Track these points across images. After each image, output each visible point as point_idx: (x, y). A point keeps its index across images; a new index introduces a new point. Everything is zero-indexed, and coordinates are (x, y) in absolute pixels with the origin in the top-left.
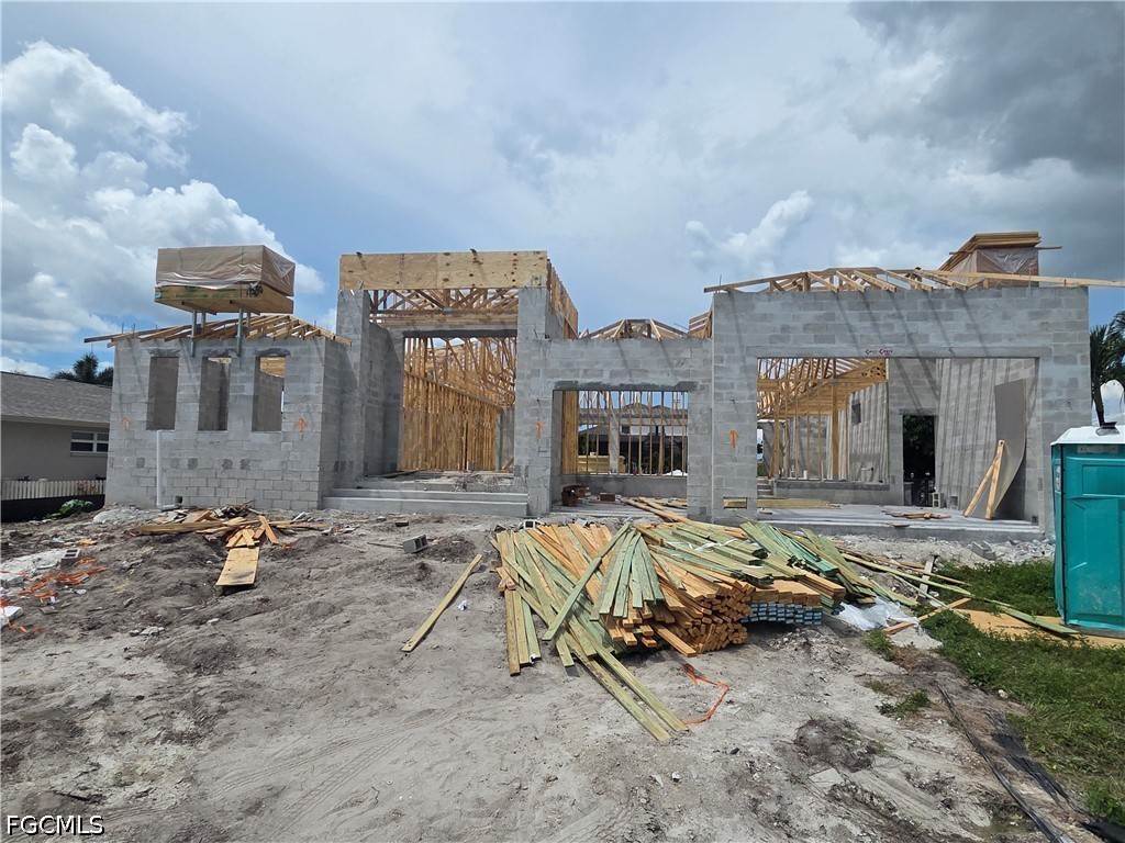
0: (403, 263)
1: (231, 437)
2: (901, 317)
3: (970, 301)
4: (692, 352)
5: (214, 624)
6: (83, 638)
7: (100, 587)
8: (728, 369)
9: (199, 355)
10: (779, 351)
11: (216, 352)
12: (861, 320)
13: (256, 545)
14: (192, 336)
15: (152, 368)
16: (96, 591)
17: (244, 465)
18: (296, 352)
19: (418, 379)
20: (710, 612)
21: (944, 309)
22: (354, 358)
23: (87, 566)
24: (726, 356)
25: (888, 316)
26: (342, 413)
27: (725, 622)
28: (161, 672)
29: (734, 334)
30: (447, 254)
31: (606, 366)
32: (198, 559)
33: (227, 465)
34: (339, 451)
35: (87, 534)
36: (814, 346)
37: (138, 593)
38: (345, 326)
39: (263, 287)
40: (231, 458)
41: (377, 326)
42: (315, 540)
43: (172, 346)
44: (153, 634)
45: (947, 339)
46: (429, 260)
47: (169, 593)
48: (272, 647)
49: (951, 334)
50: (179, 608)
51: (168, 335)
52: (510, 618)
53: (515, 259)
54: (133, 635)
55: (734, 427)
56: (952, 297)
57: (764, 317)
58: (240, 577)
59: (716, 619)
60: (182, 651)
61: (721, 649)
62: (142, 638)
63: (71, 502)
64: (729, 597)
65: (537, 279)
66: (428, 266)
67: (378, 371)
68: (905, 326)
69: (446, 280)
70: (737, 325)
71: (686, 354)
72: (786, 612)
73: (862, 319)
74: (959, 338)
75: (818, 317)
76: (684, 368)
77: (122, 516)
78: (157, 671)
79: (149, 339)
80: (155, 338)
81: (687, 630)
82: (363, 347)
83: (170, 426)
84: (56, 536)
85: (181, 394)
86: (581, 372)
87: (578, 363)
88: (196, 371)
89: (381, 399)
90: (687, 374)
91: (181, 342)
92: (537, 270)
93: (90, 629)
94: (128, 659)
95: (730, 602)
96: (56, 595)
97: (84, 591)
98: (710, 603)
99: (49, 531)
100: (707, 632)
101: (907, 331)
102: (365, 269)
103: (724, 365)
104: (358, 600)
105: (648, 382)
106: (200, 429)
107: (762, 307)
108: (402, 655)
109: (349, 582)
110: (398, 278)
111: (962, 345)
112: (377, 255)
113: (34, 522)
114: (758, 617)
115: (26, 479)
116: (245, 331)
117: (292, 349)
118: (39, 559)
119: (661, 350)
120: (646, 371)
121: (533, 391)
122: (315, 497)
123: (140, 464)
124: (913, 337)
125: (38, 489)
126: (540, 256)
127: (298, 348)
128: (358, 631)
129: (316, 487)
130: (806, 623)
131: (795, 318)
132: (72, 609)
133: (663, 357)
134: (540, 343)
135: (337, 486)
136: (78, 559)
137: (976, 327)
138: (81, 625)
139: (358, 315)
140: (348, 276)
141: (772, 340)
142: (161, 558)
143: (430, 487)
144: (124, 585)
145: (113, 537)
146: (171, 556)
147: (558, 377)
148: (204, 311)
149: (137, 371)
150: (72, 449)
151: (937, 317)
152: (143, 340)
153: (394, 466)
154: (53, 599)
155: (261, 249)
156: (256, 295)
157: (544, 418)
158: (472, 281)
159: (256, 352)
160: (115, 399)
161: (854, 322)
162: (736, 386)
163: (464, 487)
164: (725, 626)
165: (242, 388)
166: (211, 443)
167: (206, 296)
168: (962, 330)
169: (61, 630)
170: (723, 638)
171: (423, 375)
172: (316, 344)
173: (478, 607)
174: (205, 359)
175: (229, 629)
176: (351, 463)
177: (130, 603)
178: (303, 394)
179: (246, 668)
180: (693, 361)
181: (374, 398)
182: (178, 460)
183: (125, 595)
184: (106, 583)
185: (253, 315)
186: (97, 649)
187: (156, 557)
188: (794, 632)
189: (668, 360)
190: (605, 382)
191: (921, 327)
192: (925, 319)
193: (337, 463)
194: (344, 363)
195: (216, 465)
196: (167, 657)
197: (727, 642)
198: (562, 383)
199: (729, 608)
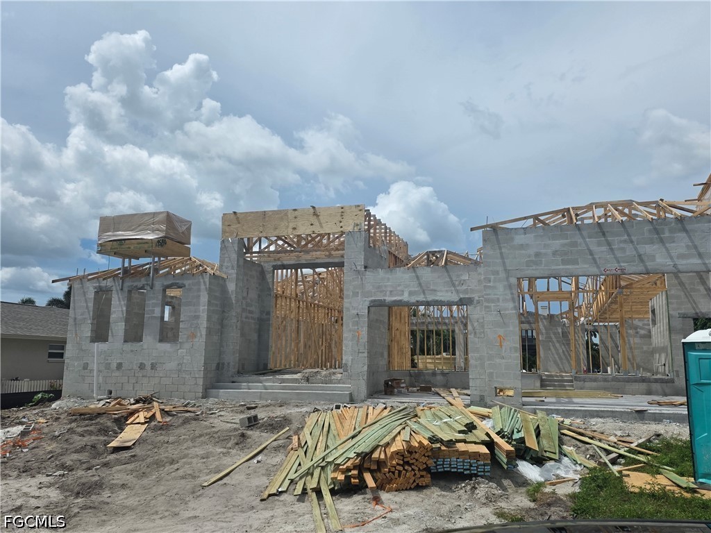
0: (264, 218)
1: (145, 347)
2: (632, 242)
3: (688, 227)
4: (469, 275)
5: (96, 469)
6: (19, 476)
7: (37, 447)
8: (494, 287)
9: (126, 289)
10: (534, 272)
11: (136, 286)
12: (598, 246)
13: (146, 422)
14: (121, 276)
15: (95, 299)
16: (35, 450)
17: (153, 367)
18: (189, 285)
19: (290, 299)
20: (401, 462)
21: (667, 234)
22: (231, 287)
23: (34, 435)
24: (492, 277)
25: (621, 242)
26: (222, 327)
27: (413, 470)
28: (55, 495)
29: (499, 261)
30: (295, 210)
31: (406, 287)
32: (104, 431)
33: (142, 366)
34: (220, 355)
35: (44, 416)
36: (561, 267)
37: (59, 451)
38: (225, 264)
39: (166, 239)
40: (144, 362)
41: (252, 262)
42: (183, 419)
43: (109, 282)
44: (60, 475)
45: (671, 258)
46: (281, 215)
47: (77, 451)
48: (125, 483)
49: (674, 253)
50: (80, 461)
51: (107, 275)
52: (282, 468)
53: (342, 212)
54: (48, 476)
55: (501, 332)
56: (673, 224)
57: (522, 247)
58: (125, 442)
59: (406, 467)
60: (71, 484)
61: (411, 489)
62: (53, 477)
63: (40, 395)
64: (416, 452)
65: (357, 225)
66: (282, 219)
67: (253, 295)
68: (636, 249)
69: (294, 229)
70: (501, 253)
71: (465, 277)
72: (464, 466)
73: (599, 244)
74: (682, 256)
75: (563, 245)
76: (464, 287)
77: (70, 404)
78: (54, 495)
79: (93, 278)
80: (97, 278)
81: (385, 474)
82: (237, 279)
83: (105, 339)
84: (24, 417)
85: (113, 317)
86: (388, 293)
87: (386, 286)
88: (124, 301)
89: (256, 316)
90: (466, 292)
91: (114, 280)
92: (358, 219)
93: (24, 472)
94: (40, 488)
95: (417, 456)
96: (10, 452)
97: (27, 450)
98: (403, 456)
99: (21, 414)
100: (399, 476)
101: (637, 252)
102: (239, 223)
103: (491, 284)
104: (190, 456)
105: (437, 298)
106: (125, 341)
107: (519, 239)
108: (201, 488)
109: (191, 444)
110: (261, 229)
111: (684, 262)
112: (247, 213)
113: (15, 409)
114: (444, 468)
115: (17, 379)
116: (156, 270)
117: (187, 282)
118: (8, 432)
119: (446, 274)
120: (435, 291)
121: (355, 306)
122: (200, 389)
123: (85, 367)
124: (643, 256)
125: (24, 386)
126: (360, 208)
127: (190, 282)
128: (181, 474)
129: (201, 382)
130: (479, 474)
131: (546, 246)
132: (17, 460)
133: (448, 279)
134: (358, 272)
135: (218, 381)
136: (31, 431)
137: (696, 247)
138: (19, 469)
139: (234, 256)
140: (227, 229)
141: (528, 264)
142: (79, 430)
143: (283, 381)
144: (52, 446)
145: (59, 418)
146: (86, 429)
147: (372, 297)
148: (130, 257)
149: (86, 301)
150: (49, 357)
151: (662, 241)
152: (89, 280)
153: (266, 366)
154: (8, 455)
155: (165, 215)
156: (162, 246)
157: (362, 327)
158: (313, 228)
159: (163, 285)
160: (71, 321)
161: (594, 248)
162: (501, 301)
163: (308, 380)
164: (413, 473)
165: (153, 311)
166: (132, 351)
167: (129, 248)
168: (683, 251)
169: (7, 472)
170: (411, 481)
171: (294, 295)
172: (203, 278)
173: (269, 461)
174: (130, 292)
175: (104, 472)
176: (229, 364)
177: (52, 457)
178: (193, 314)
179: (106, 494)
180: (471, 282)
181: (251, 315)
182: (110, 363)
183: (51, 452)
184: (42, 445)
185: (162, 259)
186: (24, 483)
187: (76, 429)
188: (471, 480)
189: (452, 281)
190: (406, 300)
191: (647, 249)
192: (652, 242)
193: (218, 364)
194: (224, 290)
195: (135, 367)
196: (62, 488)
197: (415, 484)
198: (375, 301)
199: (417, 460)
